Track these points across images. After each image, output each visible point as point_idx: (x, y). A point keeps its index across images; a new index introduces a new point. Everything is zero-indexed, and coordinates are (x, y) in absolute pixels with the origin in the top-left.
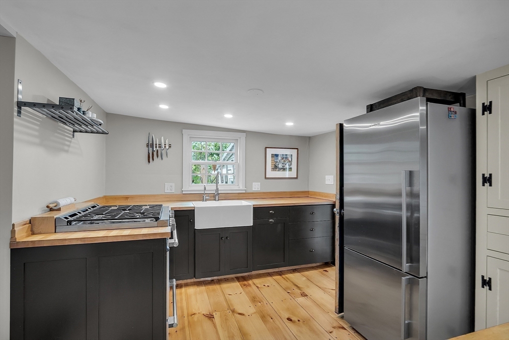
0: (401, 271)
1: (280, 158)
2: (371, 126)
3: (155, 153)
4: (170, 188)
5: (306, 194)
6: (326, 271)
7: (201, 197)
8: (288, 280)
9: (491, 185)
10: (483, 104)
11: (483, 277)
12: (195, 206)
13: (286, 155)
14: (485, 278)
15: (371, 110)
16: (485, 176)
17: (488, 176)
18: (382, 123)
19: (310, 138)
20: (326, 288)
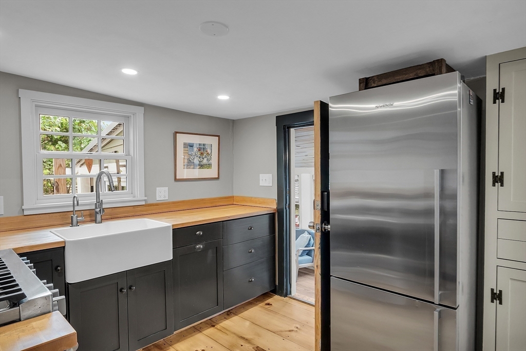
0: (433, 303)
1: (195, 149)
2: (377, 107)
5: (229, 201)
6: (269, 304)
7: (66, 218)
8: (227, 332)
9: (502, 185)
10: (495, 90)
11: (492, 290)
12: (67, 239)
13: (204, 145)
14: (495, 292)
15: (367, 87)
16: (496, 175)
17: (500, 175)
18: (396, 104)
19: (234, 122)
20: (281, 331)
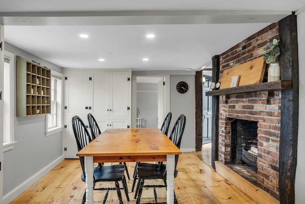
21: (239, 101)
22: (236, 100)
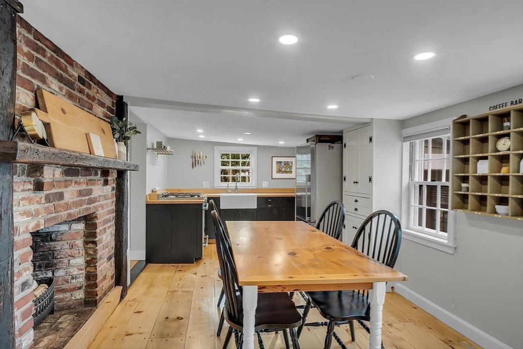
1: (283, 164)
3: (197, 162)
4: (206, 185)
7: (226, 191)
9: (345, 181)
10: (344, 143)
12: (221, 195)
13: (288, 162)
21: (71, 181)
22: (66, 181)
